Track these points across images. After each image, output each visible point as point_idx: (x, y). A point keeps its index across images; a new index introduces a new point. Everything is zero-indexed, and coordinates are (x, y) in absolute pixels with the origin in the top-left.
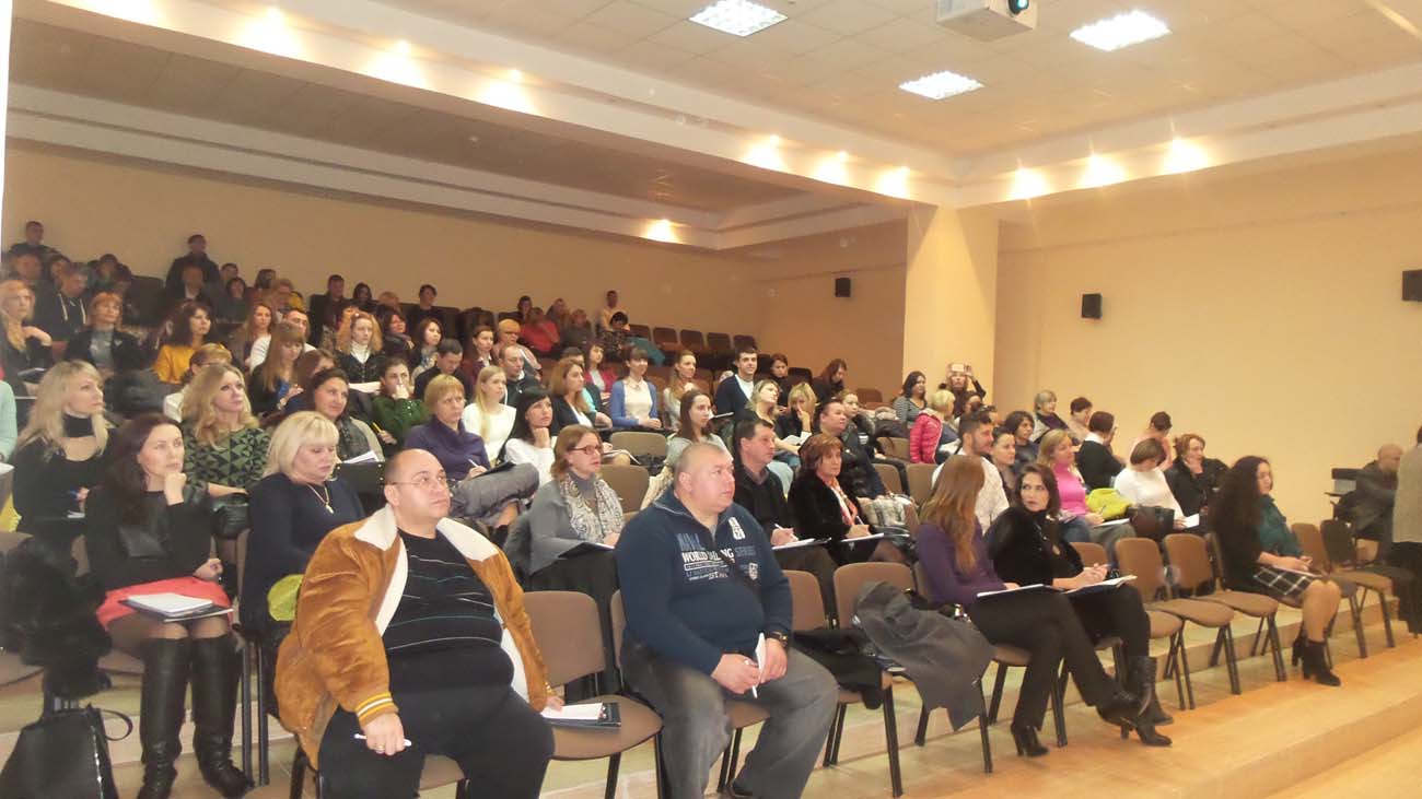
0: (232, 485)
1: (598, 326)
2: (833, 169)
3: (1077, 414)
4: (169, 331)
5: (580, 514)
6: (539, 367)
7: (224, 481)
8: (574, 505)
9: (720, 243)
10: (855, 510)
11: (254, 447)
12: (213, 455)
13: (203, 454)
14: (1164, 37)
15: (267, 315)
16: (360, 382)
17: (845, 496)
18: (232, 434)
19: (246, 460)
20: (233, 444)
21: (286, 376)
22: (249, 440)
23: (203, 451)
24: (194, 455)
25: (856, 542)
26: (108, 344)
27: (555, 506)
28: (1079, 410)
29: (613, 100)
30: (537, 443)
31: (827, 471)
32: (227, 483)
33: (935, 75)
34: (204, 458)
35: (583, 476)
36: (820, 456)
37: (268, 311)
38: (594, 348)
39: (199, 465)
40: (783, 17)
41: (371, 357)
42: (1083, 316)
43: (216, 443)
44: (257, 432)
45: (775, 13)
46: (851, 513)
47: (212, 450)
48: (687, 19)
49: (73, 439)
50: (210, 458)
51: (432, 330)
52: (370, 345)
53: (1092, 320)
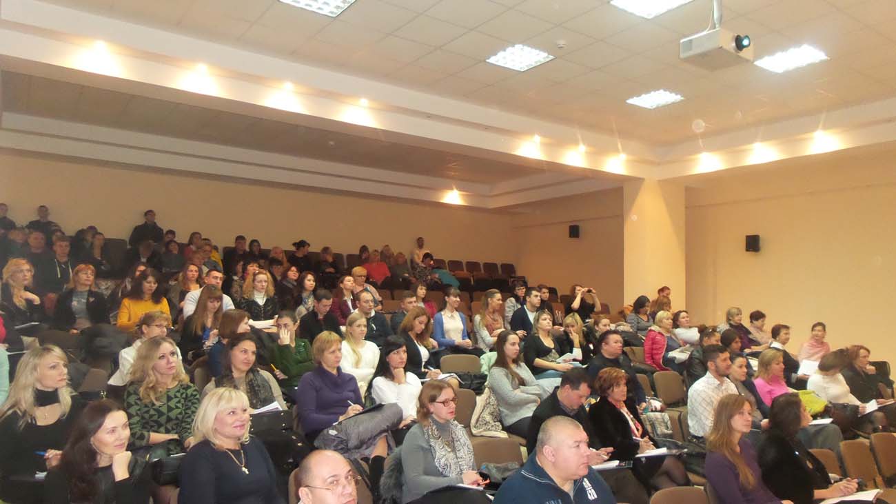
0: (167, 432)
1: (412, 261)
2: (575, 157)
3: (755, 322)
4: (129, 287)
5: (442, 455)
6: (380, 299)
7: (162, 429)
8: (437, 448)
9: (493, 204)
10: (640, 428)
11: (185, 399)
12: (155, 410)
13: (146, 409)
14: (822, 62)
15: (196, 271)
16: (260, 320)
17: (632, 416)
18: (169, 390)
19: (179, 410)
20: (169, 399)
21: (209, 323)
22: (182, 394)
23: (146, 406)
24: (139, 410)
25: (647, 458)
26: (84, 301)
27: (422, 448)
28: (757, 320)
29: (430, 116)
30: (396, 379)
31: (617, 397)
32: (164, 431)
33: (652, 93)
34: (147, 412)
35: (442, 421)
36: (611, 386)
37: (196, 269)
38: (420, 287)
39: (143, 418)
40: (551, 57)
41: (267, 300)
42: (747, 250)
43: (157, 399)
44: (188, 387)
45: (546, 55)
46: (638, 430)
47: (153, 405)
48: (485, 61)
49: (42, 408)
50: (152, 412)
51: (309, 280)
52: (266, 292)
53: (753, 253)
